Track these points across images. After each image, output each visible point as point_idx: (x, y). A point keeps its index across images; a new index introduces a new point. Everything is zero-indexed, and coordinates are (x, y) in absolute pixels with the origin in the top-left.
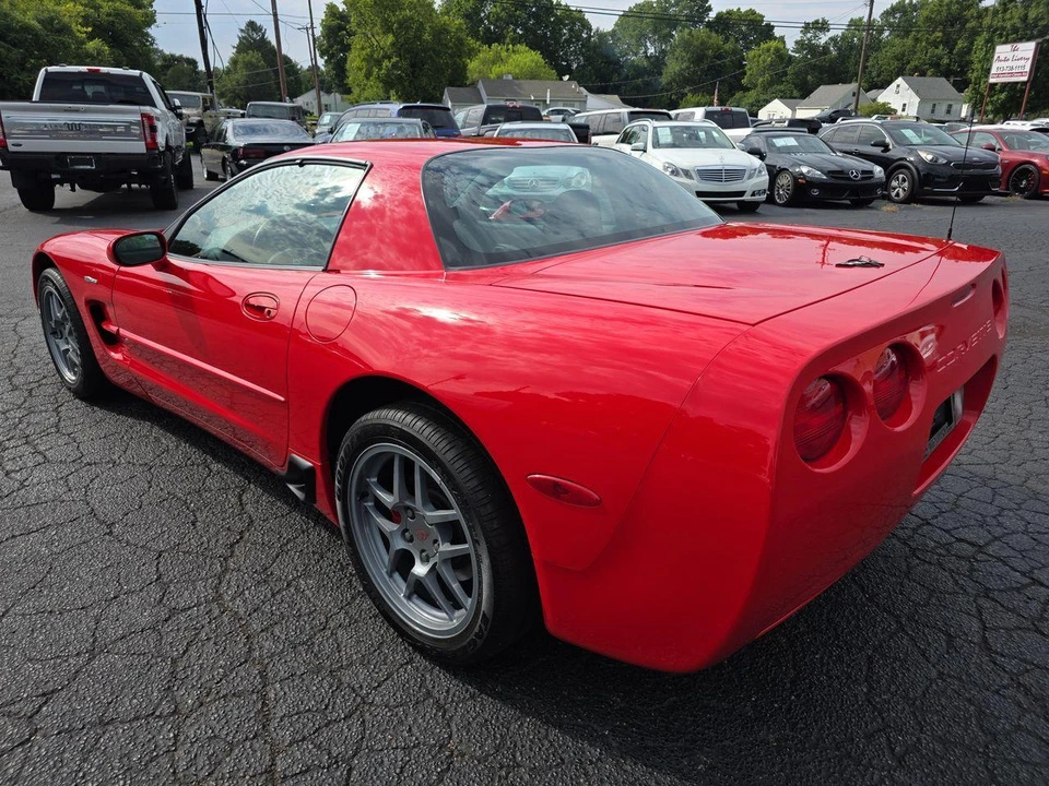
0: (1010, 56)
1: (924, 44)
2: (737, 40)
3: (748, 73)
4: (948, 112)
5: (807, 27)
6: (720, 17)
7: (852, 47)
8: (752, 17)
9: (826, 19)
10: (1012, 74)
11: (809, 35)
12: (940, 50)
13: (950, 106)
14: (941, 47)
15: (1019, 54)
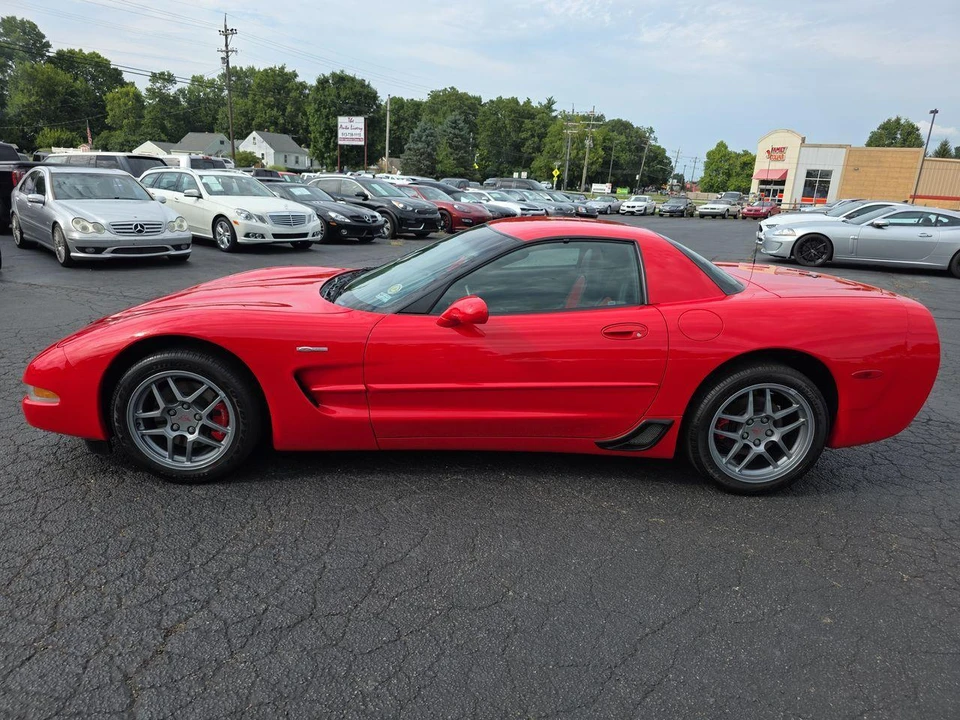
0: (349, 125)
1: (262, 105)
2: (87, 81)
3: (111, 113)
4: (297, 162)
5: (155, 77)
6: (60, 54)
7: (199, 101)
8: (96, 60)
9: (172, 72)
10: (353, 139)
11: (158, 85)
12: (275, 112)
13: (297, 158)
14: (275, 109)
15: (355, 125)
